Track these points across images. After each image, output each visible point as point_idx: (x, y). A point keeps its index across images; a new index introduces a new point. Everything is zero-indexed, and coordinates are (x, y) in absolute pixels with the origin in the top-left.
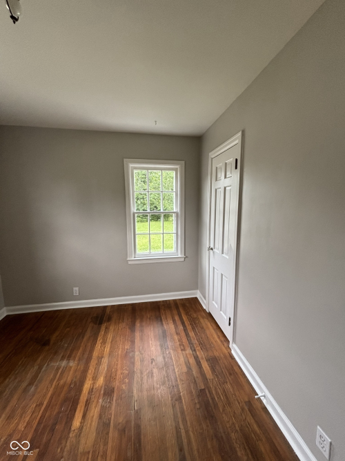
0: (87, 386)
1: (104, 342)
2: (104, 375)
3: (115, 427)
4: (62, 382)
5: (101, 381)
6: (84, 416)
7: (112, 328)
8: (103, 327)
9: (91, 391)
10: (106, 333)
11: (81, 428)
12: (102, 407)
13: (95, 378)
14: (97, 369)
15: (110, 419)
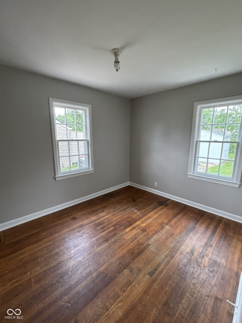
0: (138, 223)
1: (156, 213)
2: (146, 224)
3: (138, 241)
4: (131, 216)
5: (144, 225)
6: (131, 230)
7: (164, 210)
8: (160, 207)
9: (138, 225)
10: (160, 210)
11: (127, 232)
12: (138, 232)
13: (142, 223)
14: (145, 220)
15: (137, 238)
